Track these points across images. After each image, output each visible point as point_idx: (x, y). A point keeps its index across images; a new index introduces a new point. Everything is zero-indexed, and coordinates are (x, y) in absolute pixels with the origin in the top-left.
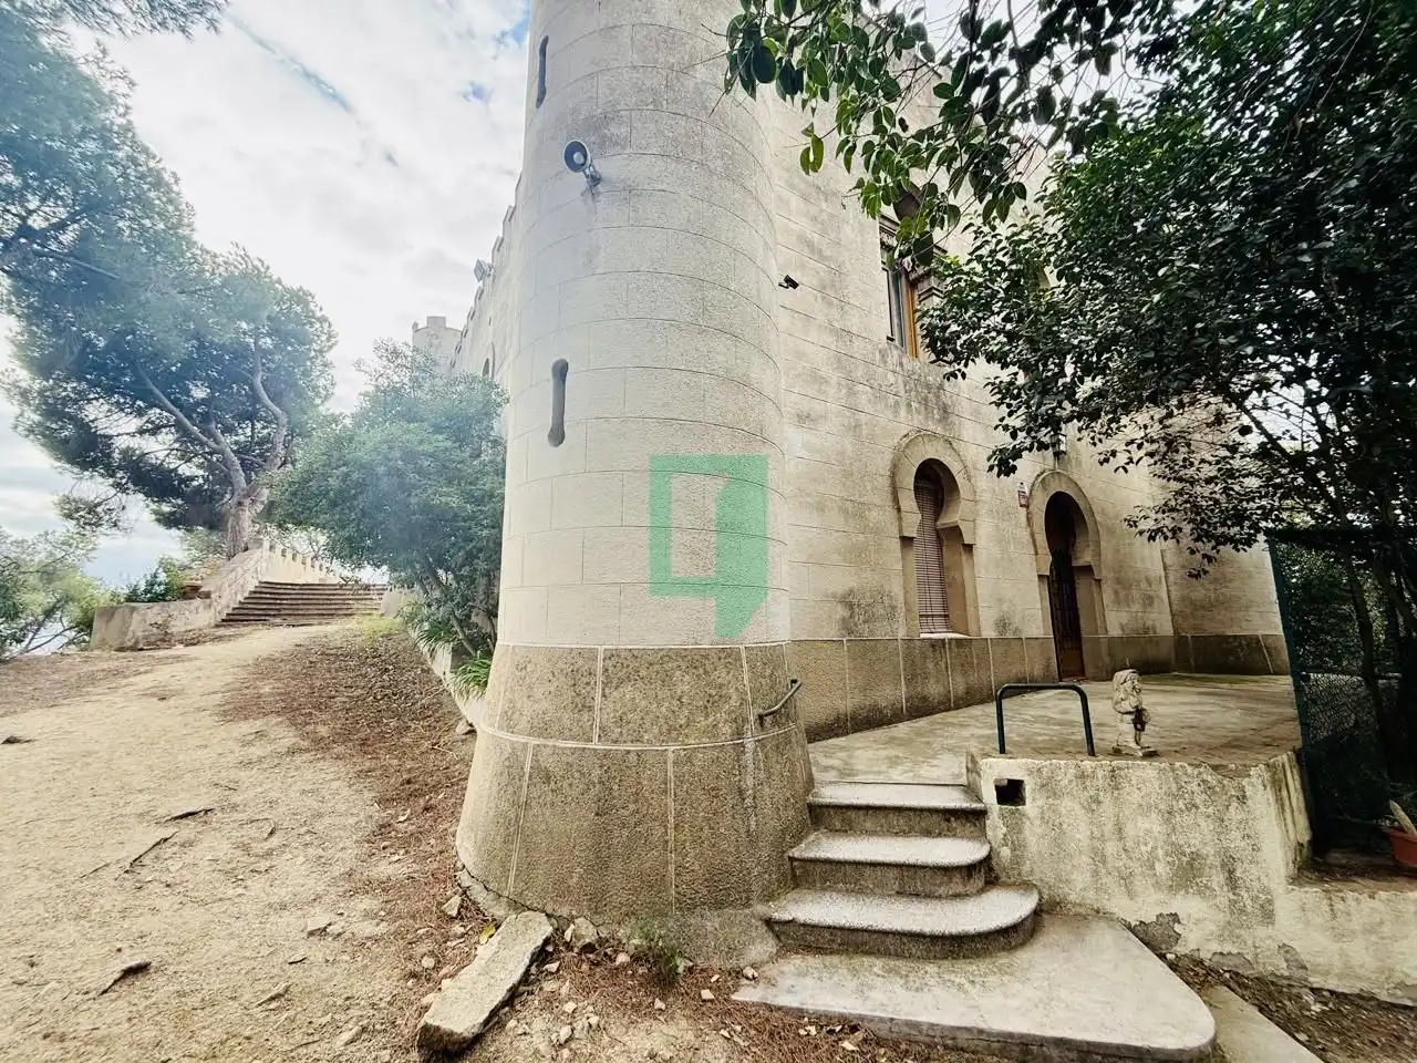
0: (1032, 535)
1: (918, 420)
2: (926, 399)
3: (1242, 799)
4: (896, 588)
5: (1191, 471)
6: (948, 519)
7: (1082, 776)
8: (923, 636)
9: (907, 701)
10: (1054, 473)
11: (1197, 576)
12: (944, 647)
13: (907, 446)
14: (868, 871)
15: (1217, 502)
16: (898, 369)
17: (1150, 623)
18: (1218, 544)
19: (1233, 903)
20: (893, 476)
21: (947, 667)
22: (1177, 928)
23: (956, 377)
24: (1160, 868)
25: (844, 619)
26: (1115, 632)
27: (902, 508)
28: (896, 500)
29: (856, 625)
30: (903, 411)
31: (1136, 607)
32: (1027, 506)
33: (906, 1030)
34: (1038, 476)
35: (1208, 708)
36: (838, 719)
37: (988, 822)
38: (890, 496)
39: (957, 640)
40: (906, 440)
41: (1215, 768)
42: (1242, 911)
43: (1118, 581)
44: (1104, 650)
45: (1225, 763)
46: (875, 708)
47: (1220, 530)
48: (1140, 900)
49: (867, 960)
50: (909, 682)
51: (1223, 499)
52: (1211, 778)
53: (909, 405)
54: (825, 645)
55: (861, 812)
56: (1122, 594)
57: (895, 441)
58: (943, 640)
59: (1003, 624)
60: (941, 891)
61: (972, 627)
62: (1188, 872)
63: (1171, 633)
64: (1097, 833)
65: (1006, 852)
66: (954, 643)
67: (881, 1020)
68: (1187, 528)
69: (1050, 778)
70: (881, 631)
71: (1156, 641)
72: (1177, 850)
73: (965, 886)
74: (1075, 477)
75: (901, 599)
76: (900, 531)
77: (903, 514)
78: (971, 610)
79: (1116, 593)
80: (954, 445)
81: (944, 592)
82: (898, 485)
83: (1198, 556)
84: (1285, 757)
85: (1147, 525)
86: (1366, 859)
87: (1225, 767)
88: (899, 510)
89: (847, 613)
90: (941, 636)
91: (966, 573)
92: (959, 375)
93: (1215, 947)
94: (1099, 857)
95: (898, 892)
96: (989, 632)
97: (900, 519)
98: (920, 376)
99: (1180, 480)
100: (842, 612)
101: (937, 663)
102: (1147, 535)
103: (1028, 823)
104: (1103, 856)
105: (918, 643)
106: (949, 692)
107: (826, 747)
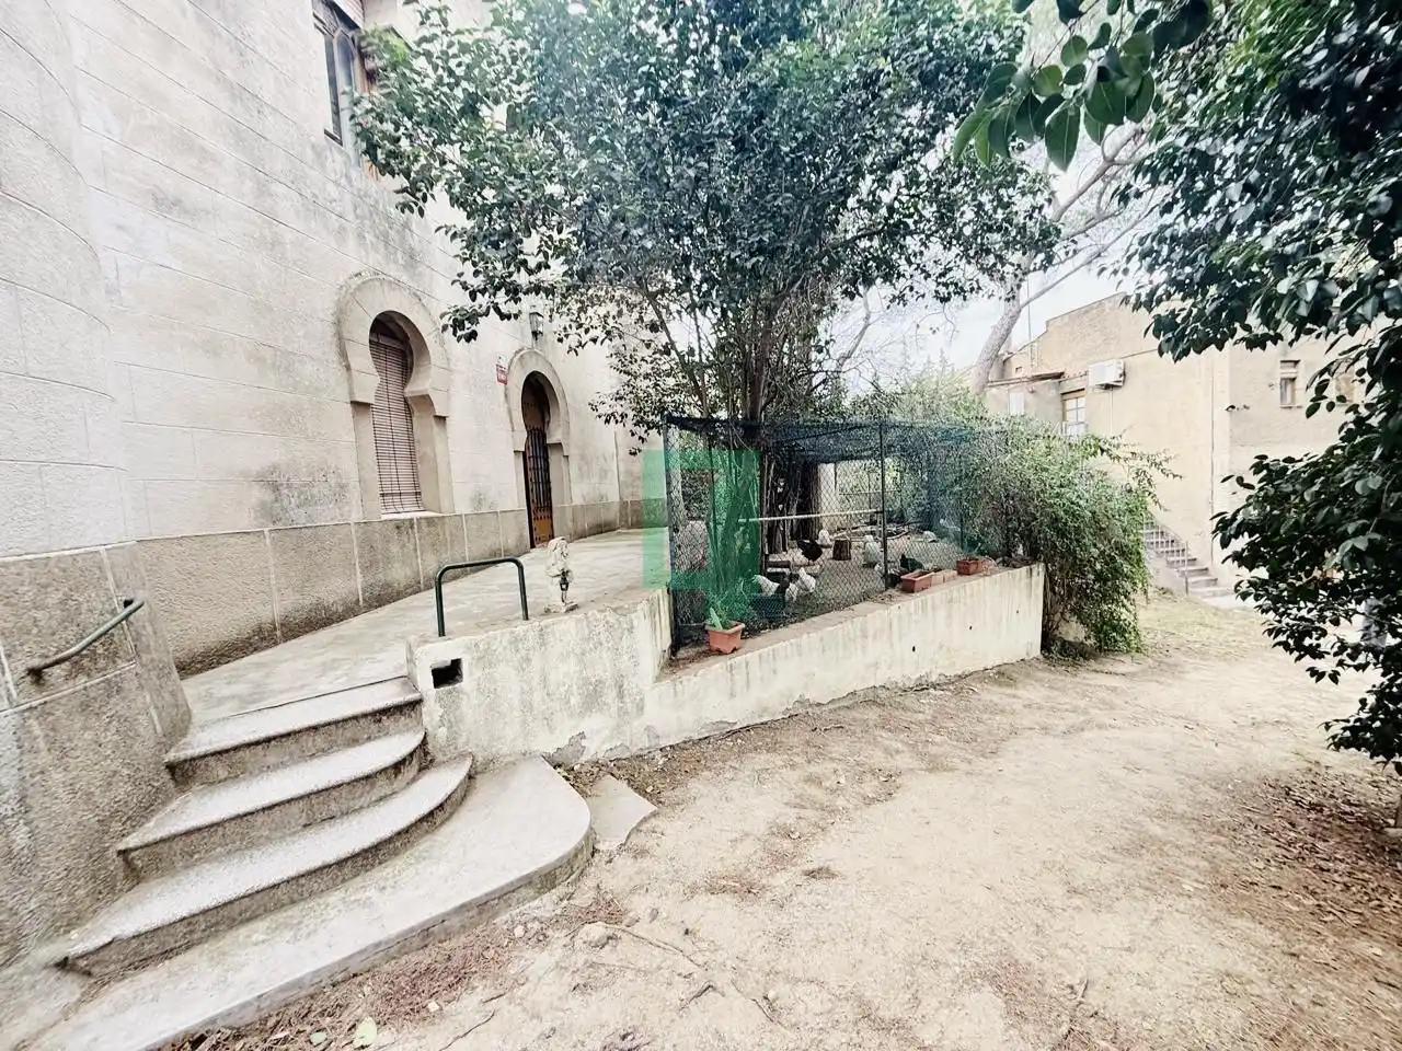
0: (510, 411)
1: (376, 260)
2: (386, 235)
3: (631, 630)
4: (348, 465)
5: (635, 367)
6: (417, 386)
7: (515, 641)
8: (384, 517)
9: (364, 591)
10: (532, 352)
11: (635, 454)
12: (412, 527)
13: (359, 288)
14: (260, 818)
15: (649, 395)
16: (343, 181)
17: (604, 492)
18: (649, 428)
19: (620, 709)
20: (338, 323)
21: (415, 550)
22: (584, 742)
23: (412, 211)
24: (573, 701)
25: (263, 505)
26: (577, 501)
27: (353, 366)
28: (343, 354)
29: (285, 510)
30: (352, 242)
31: (595, 480)
32: (505, 382)
33: (282, 996)
34: (517, 352)
35: (627, 557)
36: (260, 630)
37: (424, 709)
38: (334, 349)
39: (426, 518)
40: (358, 281)
41: (615, 610)
42: (626, 713)
43: (583, 457)
44: (569, 516)
45: (621, 604)
46: (318, 606)
47: (651, 418)
48: (558, 732)
49: (243, 931)
50: (365, 569)
51: (652, 391)
52: (612, 618)
53: (361, 237)
54: (232, 540)
55: (260, 747)
56: (585, 468)
57: (341, 278)
58: (411, 520)
59: (478, 500)
60: (363, 801)
61: (445, 504)
62: (592, 698)
63: (618, 499)
64: (526, 688)
65: (442, 732)
66: (424, 523)
67: (243, 1006)
68: (631, 414)
69: (486, 650)
70: (326, 515)
71: (607, 506)
72: (586, 681)
73: (392, 784)
74: (550, 359)
75: (354, 476)
76: (351, 393)
77: (354, 373)
78: (442, 486)
79: (580, 469)
80: (423, 301)
81: (413, 466)
82: (346, 335)
83: (636, 437)
84: (659, 591)
85: (604, 410)
86: (696, 650)
87: (621, 607)
88: (348, 368)
89: (268, 496)
90: (408, 516)
91: (439, 448)
92: (416, 209)
93: (607, 746)
94: (527, 707)
95: (305, 826)
96: (463, 508)
97: (350, 379)
98: (377, 202)
99: (628, 373)
100: (259, 494)
101: (404, 546)
102: (604, 418)
103: (465, 697)
104: (531, 705)
105: (378, 527)
106: (418, 573)
107: (233, 669)
